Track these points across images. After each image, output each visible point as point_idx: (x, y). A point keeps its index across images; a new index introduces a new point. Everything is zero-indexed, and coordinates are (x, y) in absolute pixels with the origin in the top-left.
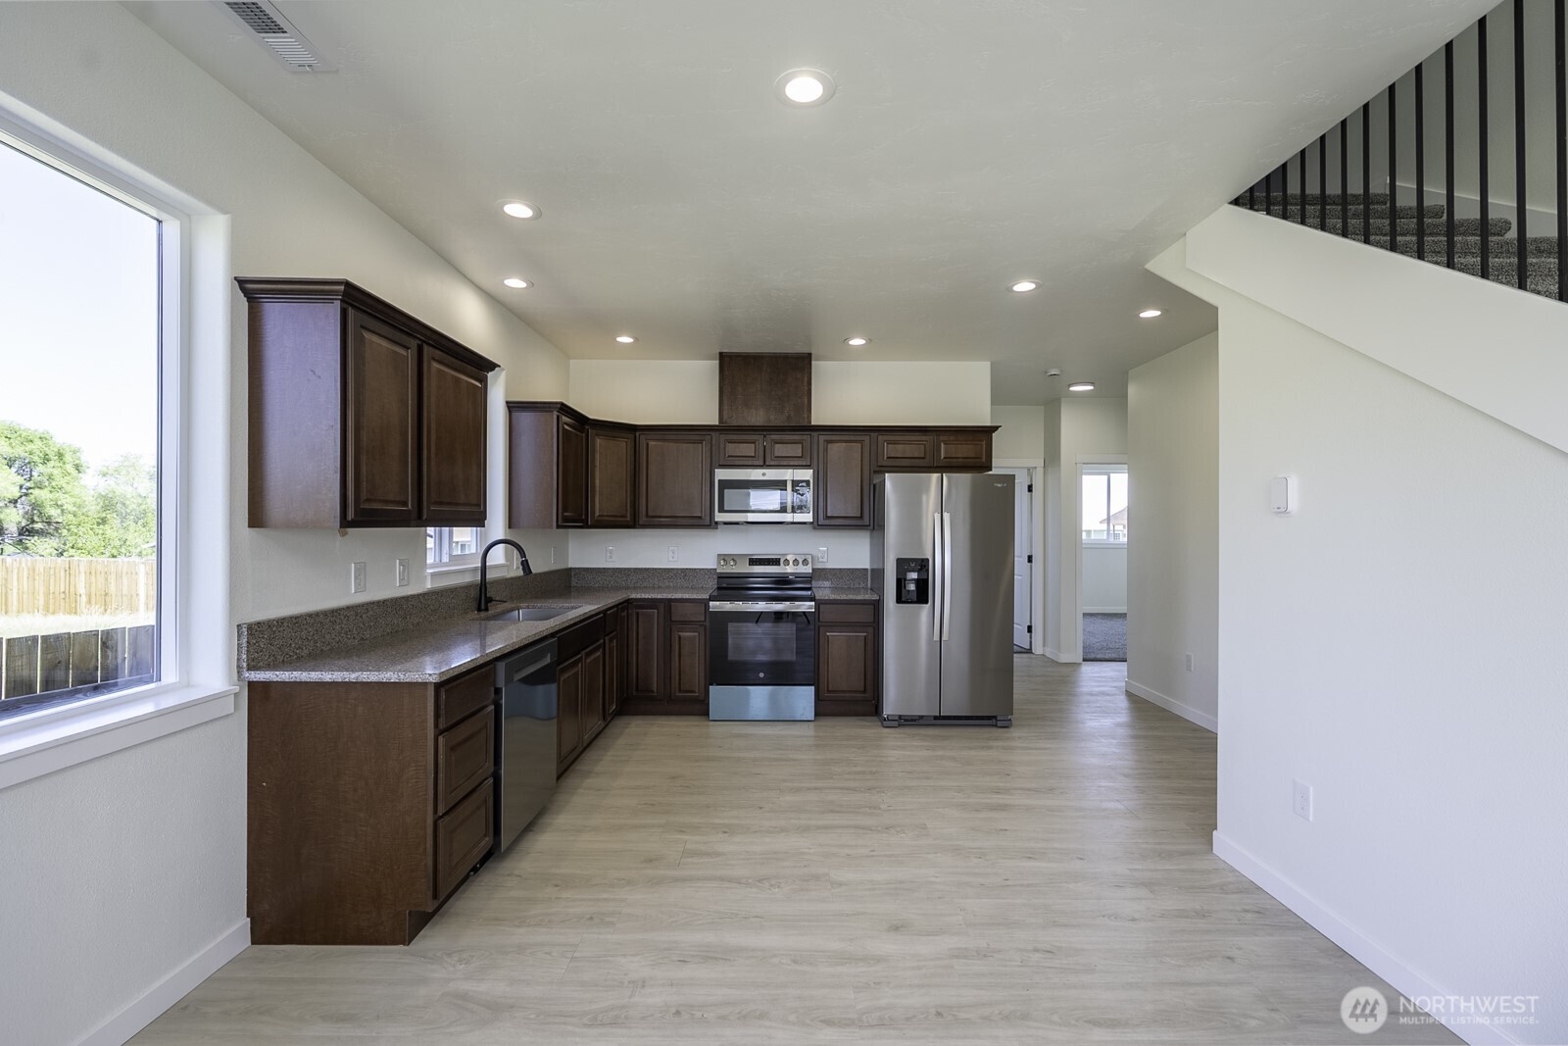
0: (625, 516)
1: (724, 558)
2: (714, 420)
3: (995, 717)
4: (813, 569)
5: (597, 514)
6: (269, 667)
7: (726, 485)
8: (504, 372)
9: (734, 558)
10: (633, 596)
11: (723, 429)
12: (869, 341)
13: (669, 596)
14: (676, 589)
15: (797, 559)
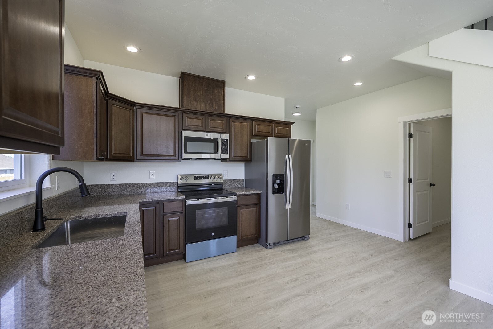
3: (304, 237)
5: (113, 152)
7: (188, 139)
9: (187, 176)
11: (187, 111)
15: (215, 175)
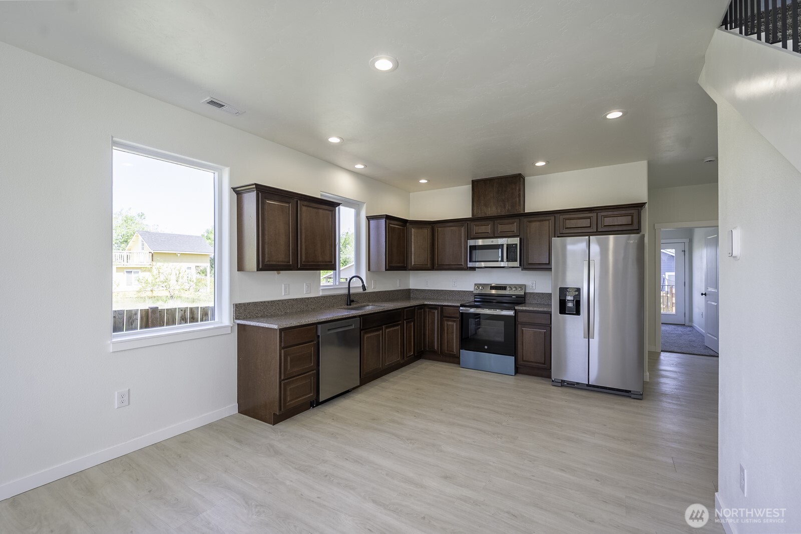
0: (427, 265)
1: (477, 285)
2: (470, 216)
3: (630, 391)
4: (525, 293)
5: (413, 264)
6: (244, 319)
7: (473, 248)
8: (365, 204)
9: (484, 286)
10: (426, 303)
11: (474, 220)
12: (548, 162)
13: (442, 304)
14: (445, 300)
15: (516, 287)
